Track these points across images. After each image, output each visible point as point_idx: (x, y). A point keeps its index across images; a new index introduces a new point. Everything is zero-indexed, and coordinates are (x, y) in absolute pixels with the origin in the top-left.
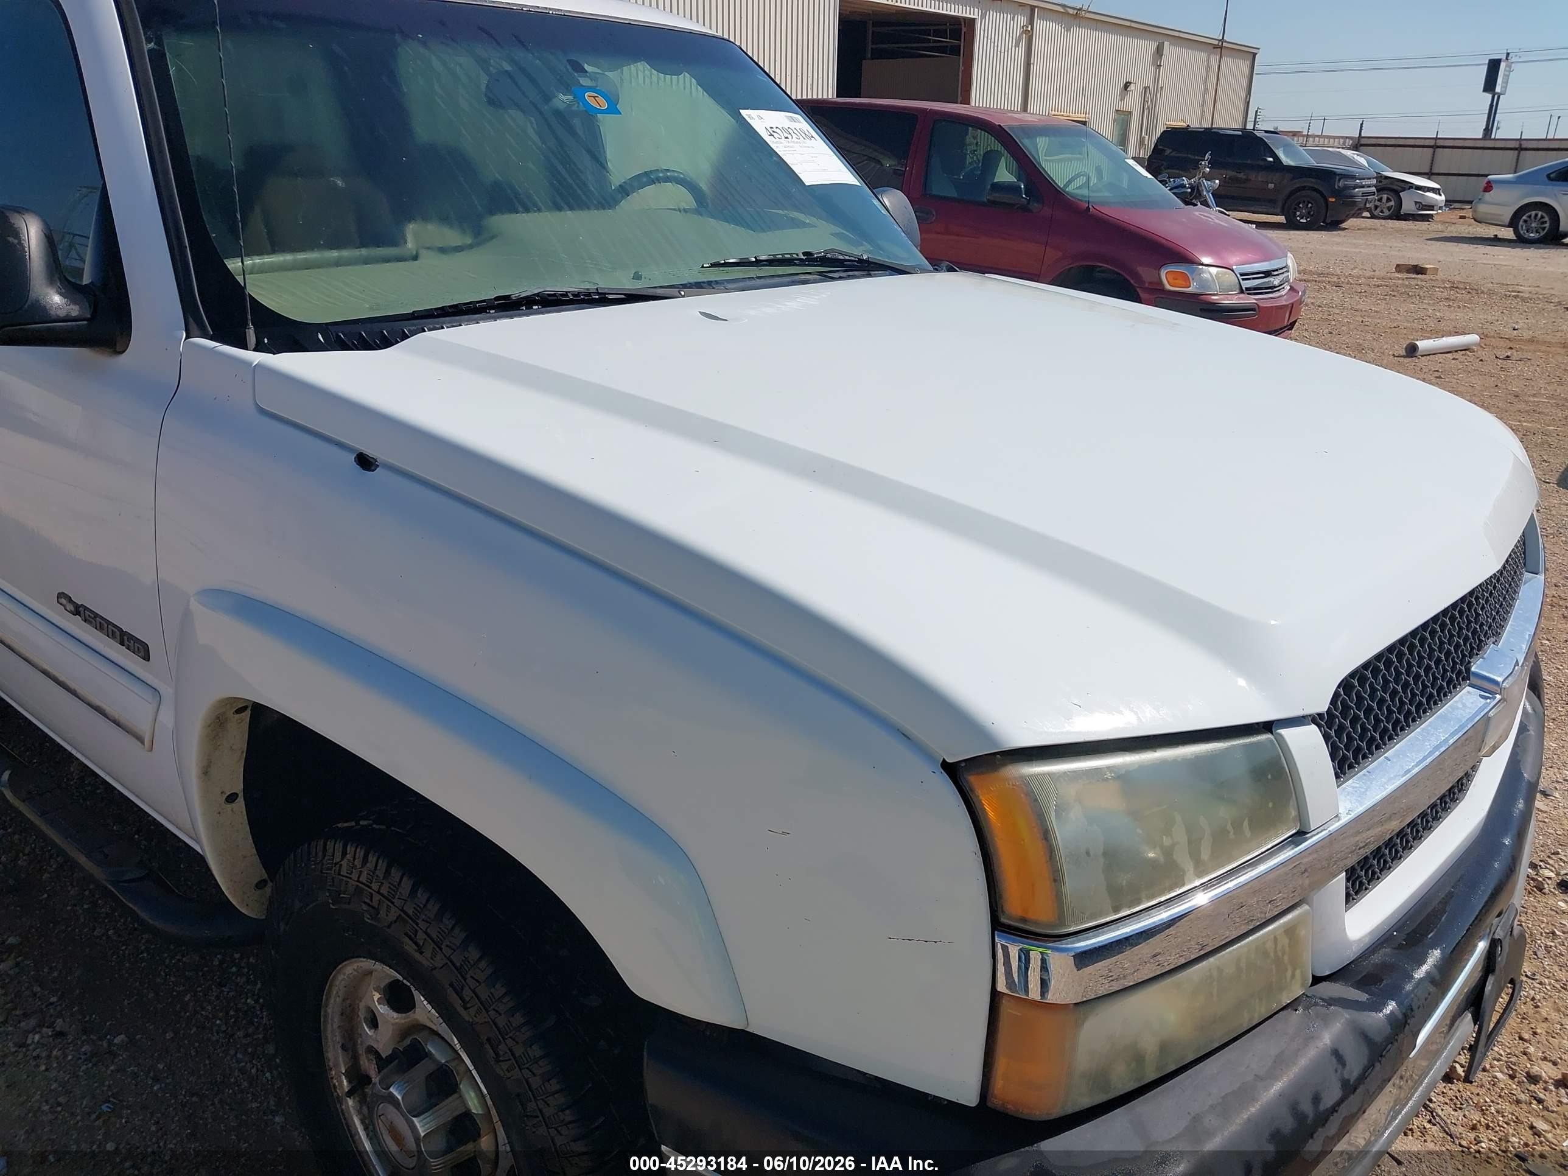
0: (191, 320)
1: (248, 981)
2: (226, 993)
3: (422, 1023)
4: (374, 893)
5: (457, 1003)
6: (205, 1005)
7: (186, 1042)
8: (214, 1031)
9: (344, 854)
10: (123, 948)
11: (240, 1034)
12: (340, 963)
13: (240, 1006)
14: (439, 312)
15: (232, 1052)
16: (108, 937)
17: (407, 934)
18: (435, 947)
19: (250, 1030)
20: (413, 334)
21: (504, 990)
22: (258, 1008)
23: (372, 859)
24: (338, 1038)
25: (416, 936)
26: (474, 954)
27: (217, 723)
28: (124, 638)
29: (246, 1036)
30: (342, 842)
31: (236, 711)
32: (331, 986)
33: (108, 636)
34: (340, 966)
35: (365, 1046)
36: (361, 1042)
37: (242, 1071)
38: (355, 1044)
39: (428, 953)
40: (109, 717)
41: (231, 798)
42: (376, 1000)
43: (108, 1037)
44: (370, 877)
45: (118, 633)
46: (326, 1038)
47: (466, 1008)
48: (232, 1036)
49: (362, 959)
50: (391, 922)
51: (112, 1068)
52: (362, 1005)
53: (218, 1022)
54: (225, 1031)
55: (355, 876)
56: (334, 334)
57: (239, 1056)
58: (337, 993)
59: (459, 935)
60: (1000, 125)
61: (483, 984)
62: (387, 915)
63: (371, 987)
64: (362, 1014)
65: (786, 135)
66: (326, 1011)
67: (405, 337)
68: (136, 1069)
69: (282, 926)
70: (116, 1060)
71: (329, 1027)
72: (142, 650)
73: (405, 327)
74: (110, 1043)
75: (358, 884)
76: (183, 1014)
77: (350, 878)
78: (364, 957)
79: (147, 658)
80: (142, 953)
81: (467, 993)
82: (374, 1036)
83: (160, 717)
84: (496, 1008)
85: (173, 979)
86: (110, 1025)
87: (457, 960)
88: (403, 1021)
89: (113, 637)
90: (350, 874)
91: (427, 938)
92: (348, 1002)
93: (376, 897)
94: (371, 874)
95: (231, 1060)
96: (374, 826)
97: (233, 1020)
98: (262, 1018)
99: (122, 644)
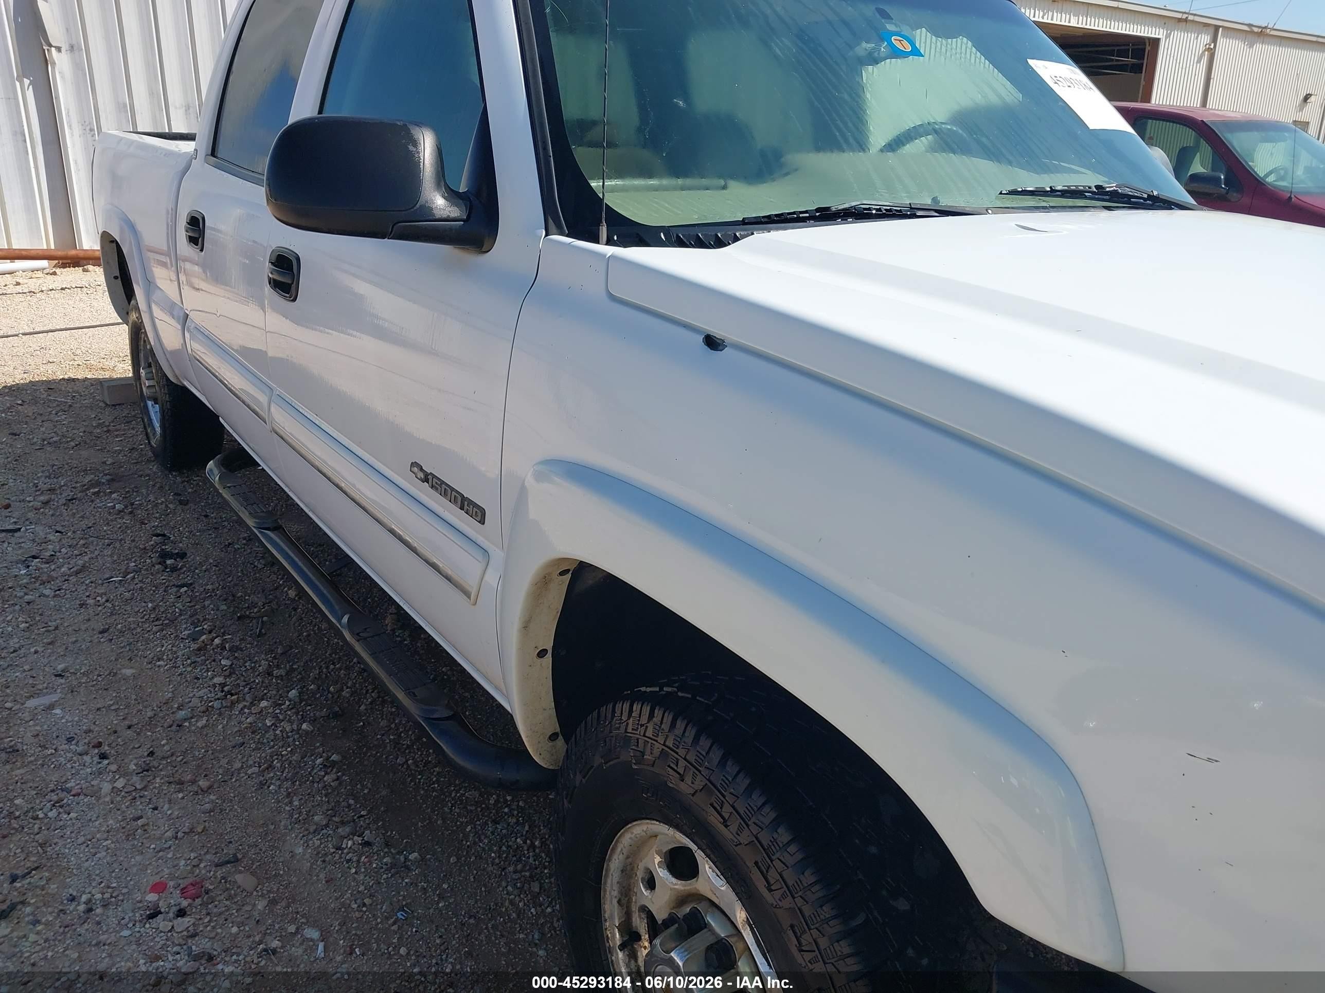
0: (550, 221)
1: (517, 823)
2: (499, 830)
3: (701, 893)
4: (679, 758)
5: (761, 884)
6: (483, 837)
7: (466, 868)
8: (489, 862)
9: (651, 716)
10: (419, 777)
11: (511, 869)
12: (630, 822)
13: (510, 843)
14: (766, 220)
15: (504, 884)
16: (408, 766)
17: (712, 805)
18: (742, 823)
19: (519, 867)
20: (744, 237)
21: (812, 879)
22: (525, 848)
23: (680, 725)
24: (615, 893)
25: (721, 808)
26: (783, 836)
27: (543, 583)
28: (465, 504)
29: (515, 872)
30: (650, 704)
31: (559, 574)
32: (617, 841)
33: (450, 501)
34: (630, 825)
35: (639, 904)
36: (636, 900)
37: (512, 902)
38: (629, 901)
39: (734, 828)
40: (443, 572)
41: (542, 654)
42: (656, 863)
43: (405, 853)
44: (677, 743)
45: (459, 498)
46: (605, 891)
47: (770, 890)
48: (504, 869)
49: (655, 822)
50: (697, 791)
51: (406, 881)
52: (641, 866)
53: (493, 855)
54: (498, 864)
55: (661, 739)
56: (675, 236)
57: (510, 888)
58: (622, 850)
59: (769, 815)
60: (1202, 121)
61: (790, 869)
62: (693, 783)
63: (653, 850)
64: (640, 874)
65: (1069, 85)
66: (608, 865)
67: (736, 239)
68: (425, 885)
69: (579, 777)
70: (410, 874)
71: (609, 881)
72: (479, 514)
73: (738, 230)
74: (406, 859)
75: (664, 747)
76: (464, 842)
77: (657, 741)
78: (657, 821)
79: (482, 522)
80: (434, 783)
81: (773, 875)
82: (650, 897)
83: (486, 577)
84: (803, 896)
85: (457, 810)
86: (406, 842)
87: (765, 838)
88: (682, 888)
89: (455, 502)
90: (657, 737)
91: (734, 812)
92: (630, 860)
93: (682, 763)
94: (679, 739)
95: (503, 890)
96: (680, 694)
97: (505, 855)
98: (529, 858)
99: (462, 508)
